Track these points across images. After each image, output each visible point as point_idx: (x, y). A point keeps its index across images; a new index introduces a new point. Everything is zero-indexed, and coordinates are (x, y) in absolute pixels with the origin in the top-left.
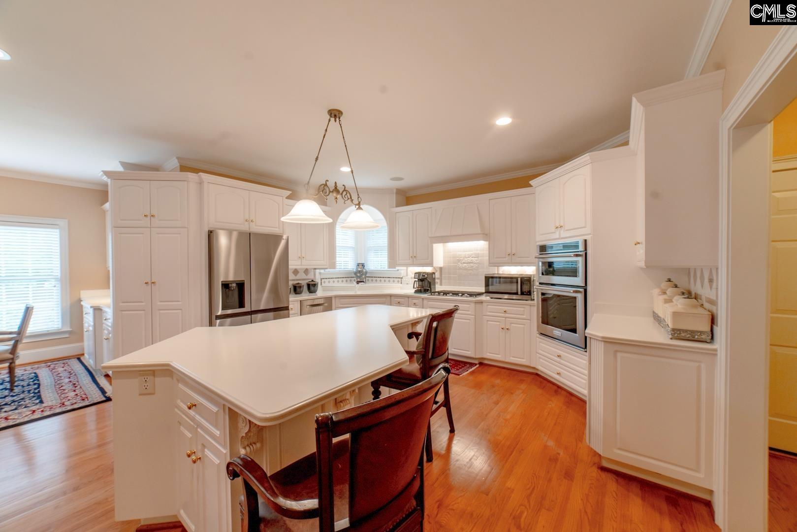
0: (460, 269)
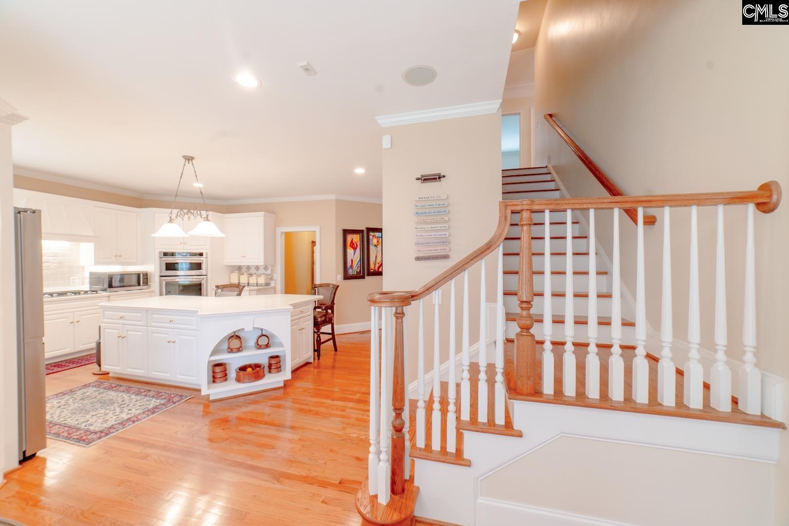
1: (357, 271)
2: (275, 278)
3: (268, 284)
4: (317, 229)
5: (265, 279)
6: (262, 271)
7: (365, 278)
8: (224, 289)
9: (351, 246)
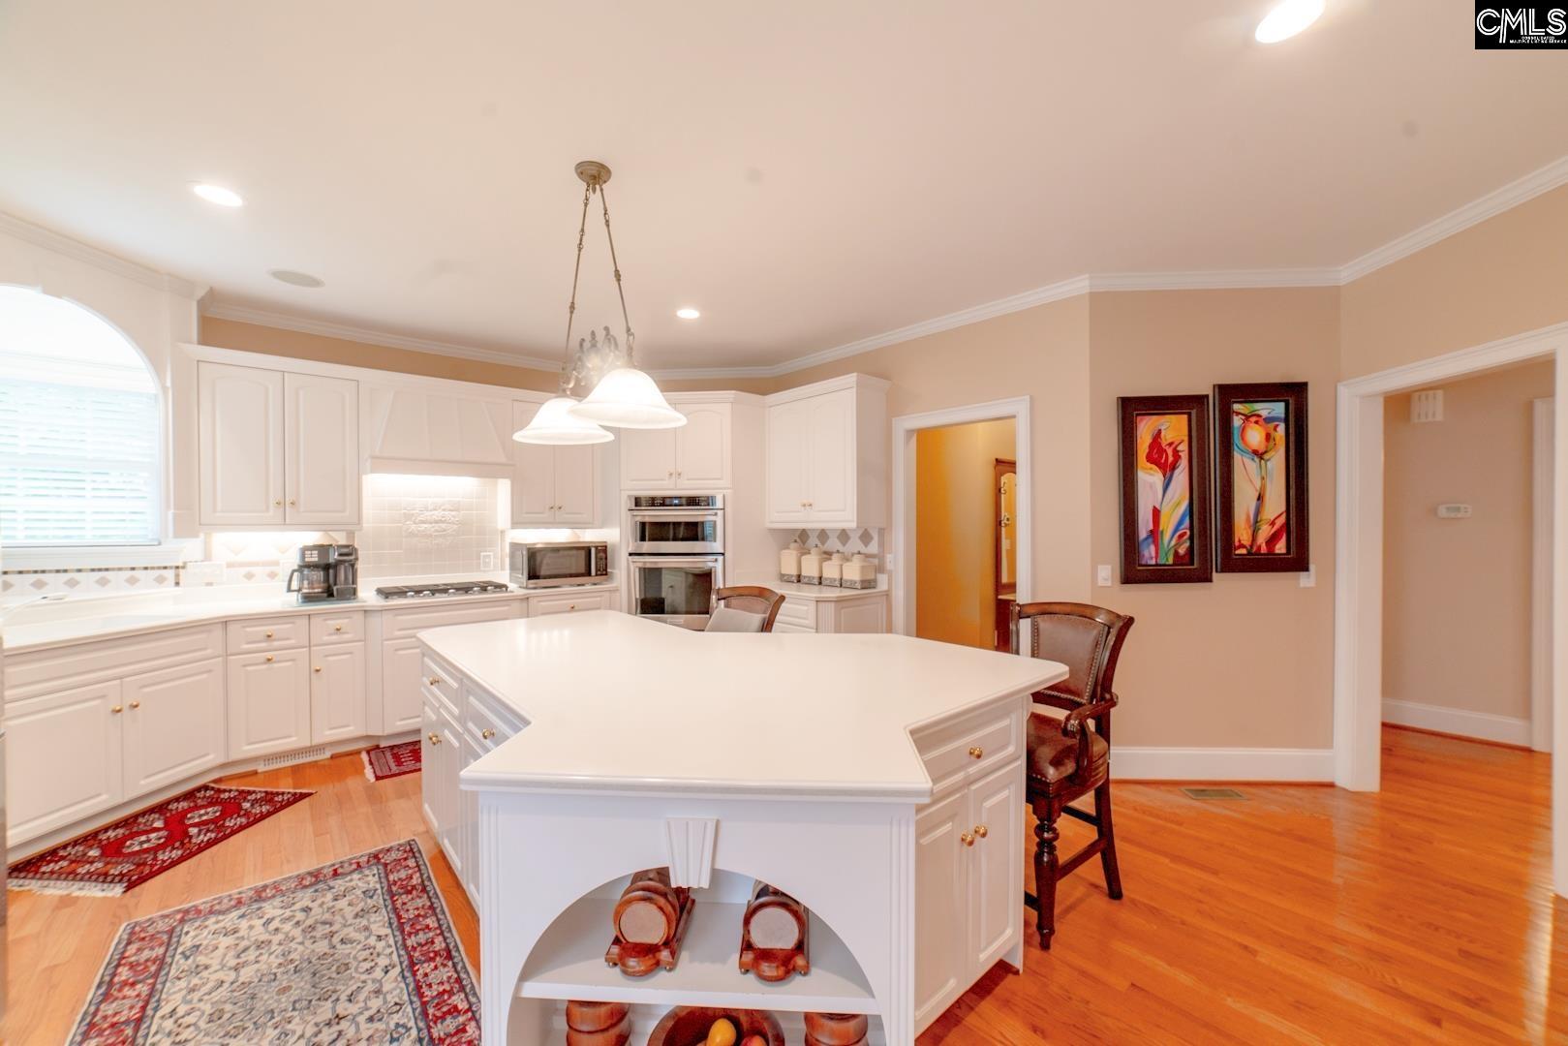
0: (412, 535)
1: (1176, 553)
2: (889, 566)
3: (869, 581)
4: (1020, 407)
5: (863, 567)
6: (855, 544)
7: (1211, 581)
8: (734, 601)
9: (1150, 459)
